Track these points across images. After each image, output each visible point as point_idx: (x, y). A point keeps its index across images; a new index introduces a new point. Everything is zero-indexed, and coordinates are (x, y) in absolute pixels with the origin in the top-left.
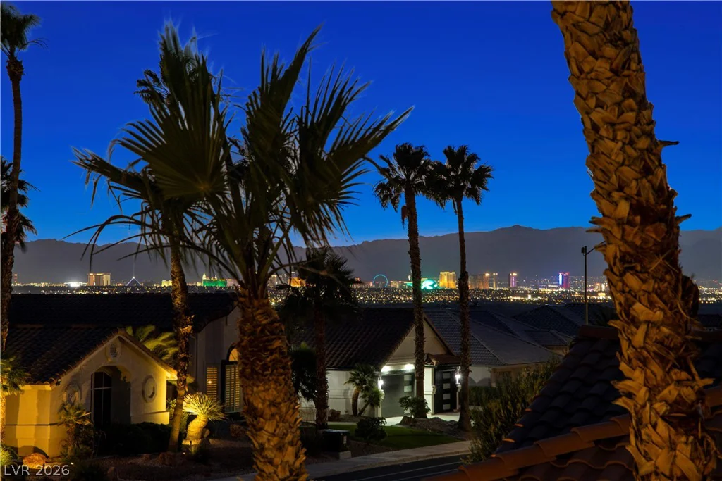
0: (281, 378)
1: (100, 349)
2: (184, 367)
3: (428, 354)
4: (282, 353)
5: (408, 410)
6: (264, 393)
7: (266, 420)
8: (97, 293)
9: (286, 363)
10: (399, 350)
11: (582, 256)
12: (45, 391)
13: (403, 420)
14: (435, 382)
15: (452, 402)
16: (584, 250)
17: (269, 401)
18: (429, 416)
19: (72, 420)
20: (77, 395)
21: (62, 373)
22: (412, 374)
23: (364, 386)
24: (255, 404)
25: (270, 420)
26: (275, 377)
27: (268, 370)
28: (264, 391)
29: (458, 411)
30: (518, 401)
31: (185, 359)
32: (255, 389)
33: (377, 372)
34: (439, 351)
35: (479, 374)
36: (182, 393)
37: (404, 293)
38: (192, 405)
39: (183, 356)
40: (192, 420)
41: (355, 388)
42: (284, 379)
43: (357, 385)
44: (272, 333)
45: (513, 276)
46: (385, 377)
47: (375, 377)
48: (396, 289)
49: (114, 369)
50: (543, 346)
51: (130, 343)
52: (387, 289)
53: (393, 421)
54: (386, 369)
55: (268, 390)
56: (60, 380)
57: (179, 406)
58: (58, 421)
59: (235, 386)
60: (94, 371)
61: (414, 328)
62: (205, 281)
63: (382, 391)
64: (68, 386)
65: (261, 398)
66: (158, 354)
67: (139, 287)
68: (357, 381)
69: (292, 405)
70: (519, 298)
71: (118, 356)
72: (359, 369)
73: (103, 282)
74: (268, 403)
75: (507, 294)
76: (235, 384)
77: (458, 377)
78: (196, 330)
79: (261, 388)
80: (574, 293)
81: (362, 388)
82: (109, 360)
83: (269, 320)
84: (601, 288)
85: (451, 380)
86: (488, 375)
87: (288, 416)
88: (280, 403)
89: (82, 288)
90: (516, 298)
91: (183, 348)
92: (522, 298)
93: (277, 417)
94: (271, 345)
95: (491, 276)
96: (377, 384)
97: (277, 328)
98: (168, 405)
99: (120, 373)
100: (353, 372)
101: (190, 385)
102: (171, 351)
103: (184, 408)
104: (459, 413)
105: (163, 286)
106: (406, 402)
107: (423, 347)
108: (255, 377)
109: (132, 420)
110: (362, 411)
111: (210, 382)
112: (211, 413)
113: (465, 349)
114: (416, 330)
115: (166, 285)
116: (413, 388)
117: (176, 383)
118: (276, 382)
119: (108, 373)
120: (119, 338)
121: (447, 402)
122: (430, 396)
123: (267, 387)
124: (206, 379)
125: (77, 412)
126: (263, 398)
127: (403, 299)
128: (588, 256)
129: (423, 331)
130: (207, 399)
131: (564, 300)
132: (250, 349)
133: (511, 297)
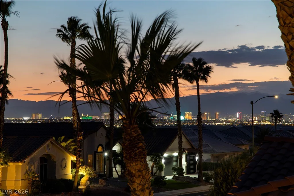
0: (143, 159)
1: (43, 147)
2: (79, 154)
3: (184, 148)
4: (143, 149)
5: (176, 172)
6: (135, 166)
7: (136, 178)
8: (36, 122)
9: (145, 153)
10: (171, 146)
11: (251, 105)
12: (19, 165)
13: (173, 177)
14: (187, 160)
15: (194, 169)
16: (252, 103)
17: (138, 169)
18: (185, 175)
19: (31, 178)
20: (33, 167)
21: (26, 157)
22: (177, 157)
23: (156, 162)
24: (132, 171)
25: (138, 178)
26: (140, 159)
27: (137, 156)
28: (135, 165)
29: (197, 173)
30: (230, 169)
31: (80, 151)
32: (131, 164)
33: (162, 156)
34: (188, 147)
35: (206, 157)
36: (78, 166)
37: (169, 122)
38: (82, 171)
39: (79, 149)
40: (82, 178)
41: (152, 163)
42: (144, 160)
43: (153, 162)
44: (138, 140)
45: (217, 114)
46: (165, 158)
47: (161, 159)
48: (166, 120)
49: (48, 155)
50: (233, 144)
51: (56, 144)
52: (162, 120)
53: (169, 177)
54: (166, 155)
55: (137, 165)
56: (25, 160)
57: (77, 172)
58: (24, 178)
59: (100, 163)
60: (40, 156)
61: (178, 137)
62: (83, 117)
63: (164, 165)
64: (29, 163)
65: (134, 168)
66: (67, 149)
67: (54, 119)
68: (153, 160)
69: (148, 171)
70: (220, 124)
71: (50, 150)
72: (154, 155)
73: (38, 117)
74: (137, 170)
75: (215, 122)
76: (100, 162)
77: (197, 158)
78: (84, 138)
79: (134, 164)
80: (244, 121)
81: (155, 163)
82: (47, 151)
83: (137, 134)
84: (256, 119)
85: (194, 160)
86: (210, 157)
87: (146, 176)
88: (142, 171)
89: (29, 120)
90: (218, 124)
91: (79, 146)
92: (221, 124)
93: (141, 177)
94: (138, 145)
95: (207, 114)
96: (162, 161)
97: (140, 137)
98: (72, 171)
99: (51, 157)
100: (151, 156)
101: (82, 162)
102: (73, 148)
103: (79, 172)
104: (198, 174)
105: (64, 119)
106: (175, 169)
107: (182, 145)
108: (131, 159)
109: (56, 178)
110: (156, 173)
111: (89, 161)
112: (91, 174)
113: (200, 146)
114: (179, 138)
115: (66, 119)
116: (177, 163)
117: (76, 162)
118: (141, 161)
119: (46, 157)
120: (51, 142)
121: (192, 169)
122: (185, 167)
123: (136, 163)
124: (88, 159)
125: (33, 175)
126: (135, 168)
127: (169, 124)
128: (254, 105)
129: (182, 138)
130: (89, 168)
131: (239, 124)
132: (129, 147)
133: (216, 123)
